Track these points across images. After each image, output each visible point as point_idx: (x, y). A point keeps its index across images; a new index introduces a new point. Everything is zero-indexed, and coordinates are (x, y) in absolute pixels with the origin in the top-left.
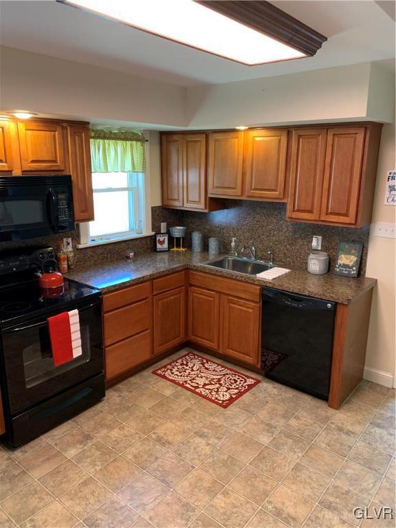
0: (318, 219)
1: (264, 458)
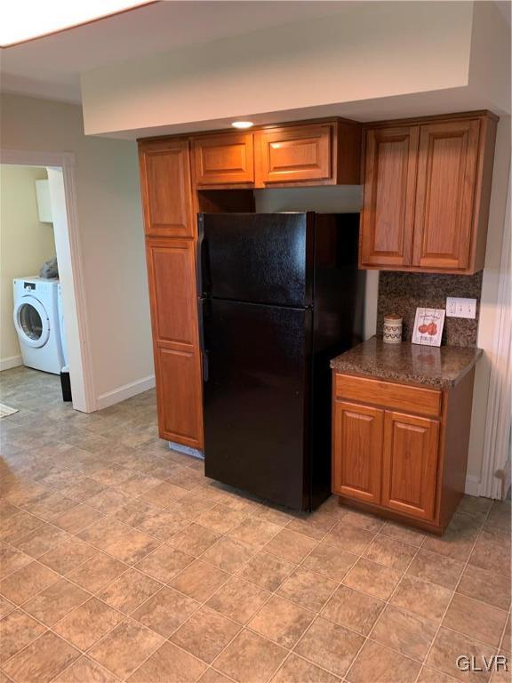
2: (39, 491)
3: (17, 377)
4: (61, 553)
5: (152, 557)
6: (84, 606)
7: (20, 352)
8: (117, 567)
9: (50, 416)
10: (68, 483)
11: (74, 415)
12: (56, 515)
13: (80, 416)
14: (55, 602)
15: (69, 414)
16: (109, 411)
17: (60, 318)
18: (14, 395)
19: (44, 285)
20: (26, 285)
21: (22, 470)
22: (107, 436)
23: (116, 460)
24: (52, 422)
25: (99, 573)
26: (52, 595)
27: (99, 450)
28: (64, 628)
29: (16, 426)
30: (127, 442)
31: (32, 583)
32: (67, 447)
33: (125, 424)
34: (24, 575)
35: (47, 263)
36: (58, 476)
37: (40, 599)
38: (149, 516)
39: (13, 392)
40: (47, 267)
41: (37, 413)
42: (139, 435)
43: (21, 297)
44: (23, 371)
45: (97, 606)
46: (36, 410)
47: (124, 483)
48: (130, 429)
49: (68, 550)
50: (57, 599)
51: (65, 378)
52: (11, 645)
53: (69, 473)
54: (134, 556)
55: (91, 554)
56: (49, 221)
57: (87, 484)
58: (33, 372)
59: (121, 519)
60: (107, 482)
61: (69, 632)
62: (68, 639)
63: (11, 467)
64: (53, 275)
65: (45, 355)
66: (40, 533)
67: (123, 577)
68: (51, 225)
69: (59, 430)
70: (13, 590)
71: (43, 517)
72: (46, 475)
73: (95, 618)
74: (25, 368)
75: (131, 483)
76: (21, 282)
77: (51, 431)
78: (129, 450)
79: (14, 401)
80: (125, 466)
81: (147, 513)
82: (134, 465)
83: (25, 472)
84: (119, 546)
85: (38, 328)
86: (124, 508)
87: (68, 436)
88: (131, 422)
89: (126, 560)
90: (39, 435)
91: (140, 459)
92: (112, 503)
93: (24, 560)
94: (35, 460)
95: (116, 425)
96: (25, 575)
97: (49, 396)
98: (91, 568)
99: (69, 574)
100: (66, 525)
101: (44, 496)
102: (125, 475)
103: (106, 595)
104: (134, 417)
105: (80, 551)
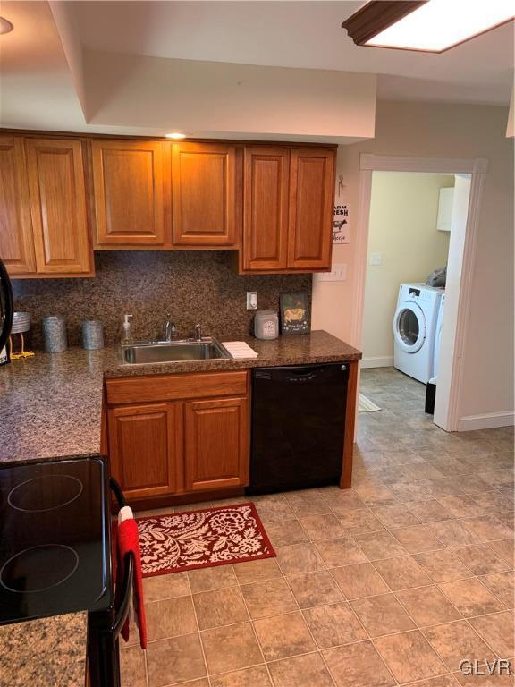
0: (285, 267)
1: (389, 574)
2: (385, 494)
3: (386, 376)
4: (394, 567)
5: (490, 619)
6: (408, 634)
7: (393, 354)
8: (448, 609)
9: (409, 423)
10: (415, 497)
11: (433, 429)
12: (397, 526)
13: (439, 432)
14: (380, 614)
15: (428, 427)
16: (469, 436)
17: (438, 327)
18: (381, 393)
19: (429, 294)
20: (411, 290)
21: (375, 469)
22: (463, 461)
23: (468, 491)
24: (410, 430)
25: (428, 607)
26: (379, 604)
27: (451, 475)
28: (385, 647)
29: (375, 423)
30: (483, 475)
31: (364, 584)
32: (420, 460)
33: (485, 455)
34: (356, 572)
35: (436, 272)
36: (406, 486)
37: (368, 604)
38: (496, 571)
39: (380, 390)
40: (434, 276)
41: (398, 417)
42: (500, 472)
43: (405, 302)
44: (392, 372)
45: (422, 643)
46: (398, 414)
47: (473, 520)
48: (491, 463)
49: (402, 567)
50: (383, 613)
51: (431, 389)
52: (334, 635)
53: (417, 488)
54: (470, 608)
55: (424, 582)
56: (447, 229)
57: (433, 506)
58: (402, 376)
59: (463, 559)
60: (454, 511)
61: (388, 653)
62: (386, 661)
63: (367, 462)
64: (440, 283)
65: (416, 362)
66: (379, 538)
67: (453, 625)
68: (448, 233)
69: (416, 440)
70: (346, 582)
71: (385, 522)
72: (395, 482)
73: (416, 654)
74: (394, 369)
75: (480, 523)
76: (407, 287)
77: (407, 439)
78: (485, 486)
79: (379, 399)
80: (477, 501)
81: (494, 567)
82: (488, 504)
83: (376, 471)
84: (455, 587)
85: (415, 335)
86: (468, 548)
87: (422, 449)
88: (492, 454)
89: (460, 607)
90: (397, 439)
91: (496, 500)
92: (455, 536)
93: (360, 558)
94: (388, 463)
95: (474, 453)
96: (359, 573)
97: (411, 403)
98: (421, 597)
99: (399, 593)
100: (404, 540)
101: (389, 502)
102: (476, 512)
103: (432, 636)
104: (497, 450)
105: (413, 574)
